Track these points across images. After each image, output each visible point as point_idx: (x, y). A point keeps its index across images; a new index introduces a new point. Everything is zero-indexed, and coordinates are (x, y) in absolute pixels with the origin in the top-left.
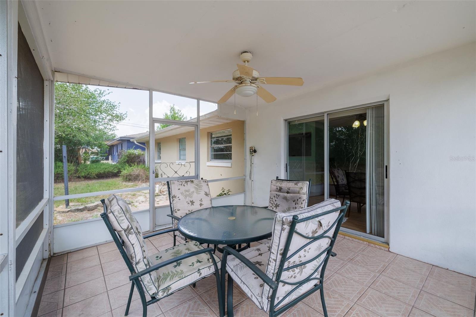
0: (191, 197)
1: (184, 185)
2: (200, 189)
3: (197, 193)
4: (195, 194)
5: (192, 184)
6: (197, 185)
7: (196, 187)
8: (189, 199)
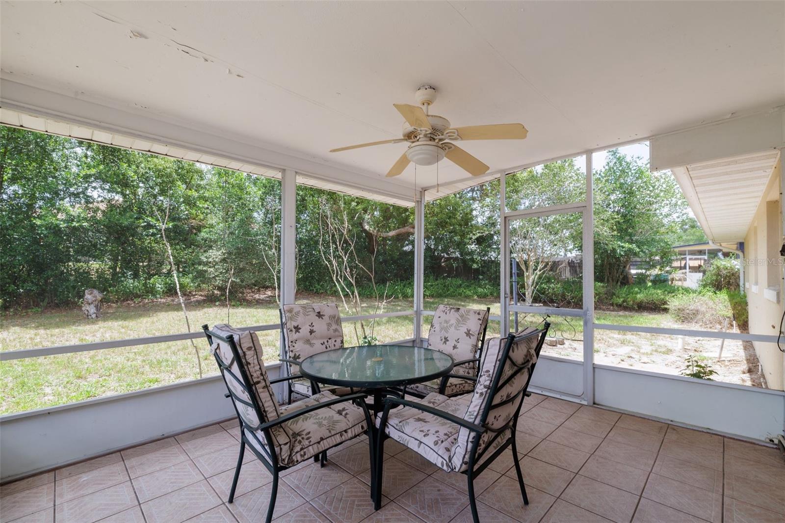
0: (447, 332)
1: (446, 314)
2: (463, 324)
3: (455, 328)
4: (453, 329)
5: (456, 314)
6: (462, 316)
7: (460, 319)
8: (444, 334)
